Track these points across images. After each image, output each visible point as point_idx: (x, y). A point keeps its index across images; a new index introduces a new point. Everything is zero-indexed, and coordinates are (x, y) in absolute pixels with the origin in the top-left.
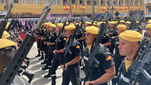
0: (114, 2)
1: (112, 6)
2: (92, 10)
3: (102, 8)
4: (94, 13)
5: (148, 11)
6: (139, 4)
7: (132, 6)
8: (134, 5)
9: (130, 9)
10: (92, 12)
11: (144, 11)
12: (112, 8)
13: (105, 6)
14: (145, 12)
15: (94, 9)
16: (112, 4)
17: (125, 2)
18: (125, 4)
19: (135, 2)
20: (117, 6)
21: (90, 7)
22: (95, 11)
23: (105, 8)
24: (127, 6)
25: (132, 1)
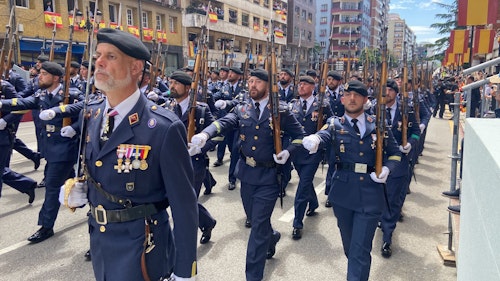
0: (92, 4)
1: (85, 17)
3: (49, 18)
5: (192, 48)
6: (169, 25)
7: (150, 28)
8: (155, 25)
9: (145, 38)
11: (181, 47)
12: (88, 23)
13: (58, 13)
14: (185, 50)
15: (18, 20)
16: (85, 10)
17: (129, 12)
18: (130, 17)
19: (158, 18)
20: (103, 21)
22: (21, 28)
23: (58, 20)
24: (135, 26)
25: (150, 13)
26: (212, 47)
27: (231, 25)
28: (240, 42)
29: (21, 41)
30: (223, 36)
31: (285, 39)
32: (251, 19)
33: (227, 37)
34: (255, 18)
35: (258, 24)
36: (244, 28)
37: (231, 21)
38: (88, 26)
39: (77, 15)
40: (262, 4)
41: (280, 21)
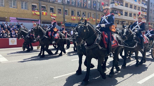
0: (83, 13)
1: (81, 17)
2: (63, 19)
4: (64, 22)
7: (99, 19)
10: (63, 21)
12: (82, 18)
13: (75, 16)
15: (65, 18)
16: (81, 15)
17: (93, 14)
18: (93, 16)
20: (86, 17)
21: (61, 15)
22: (66, 20)
23: (75, 18)
24: (94, 18)
25: (99, 14)
26: (118, 24)
27: (125, 16)
28: (128, 22)
29: (66, 24)
30: (122, 20)
31: (146, 20)
32: (133, 14)
33: (124, 20)
34: (134, 14)
35: (135, 16)
36: (130, 17)
37: (125, 15)
38: (82, 19)
39: (79, 16)
40: (137, 9)
41: (144, 14)
